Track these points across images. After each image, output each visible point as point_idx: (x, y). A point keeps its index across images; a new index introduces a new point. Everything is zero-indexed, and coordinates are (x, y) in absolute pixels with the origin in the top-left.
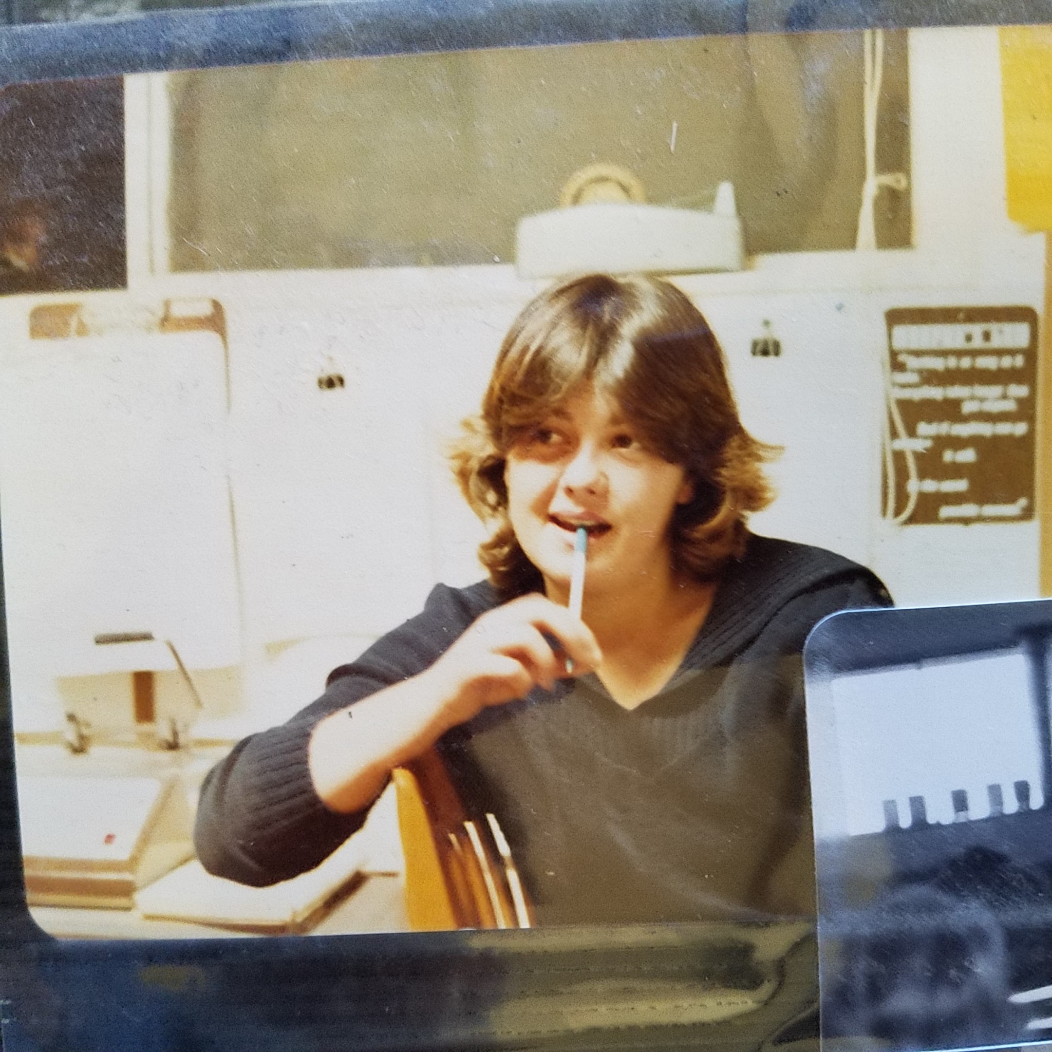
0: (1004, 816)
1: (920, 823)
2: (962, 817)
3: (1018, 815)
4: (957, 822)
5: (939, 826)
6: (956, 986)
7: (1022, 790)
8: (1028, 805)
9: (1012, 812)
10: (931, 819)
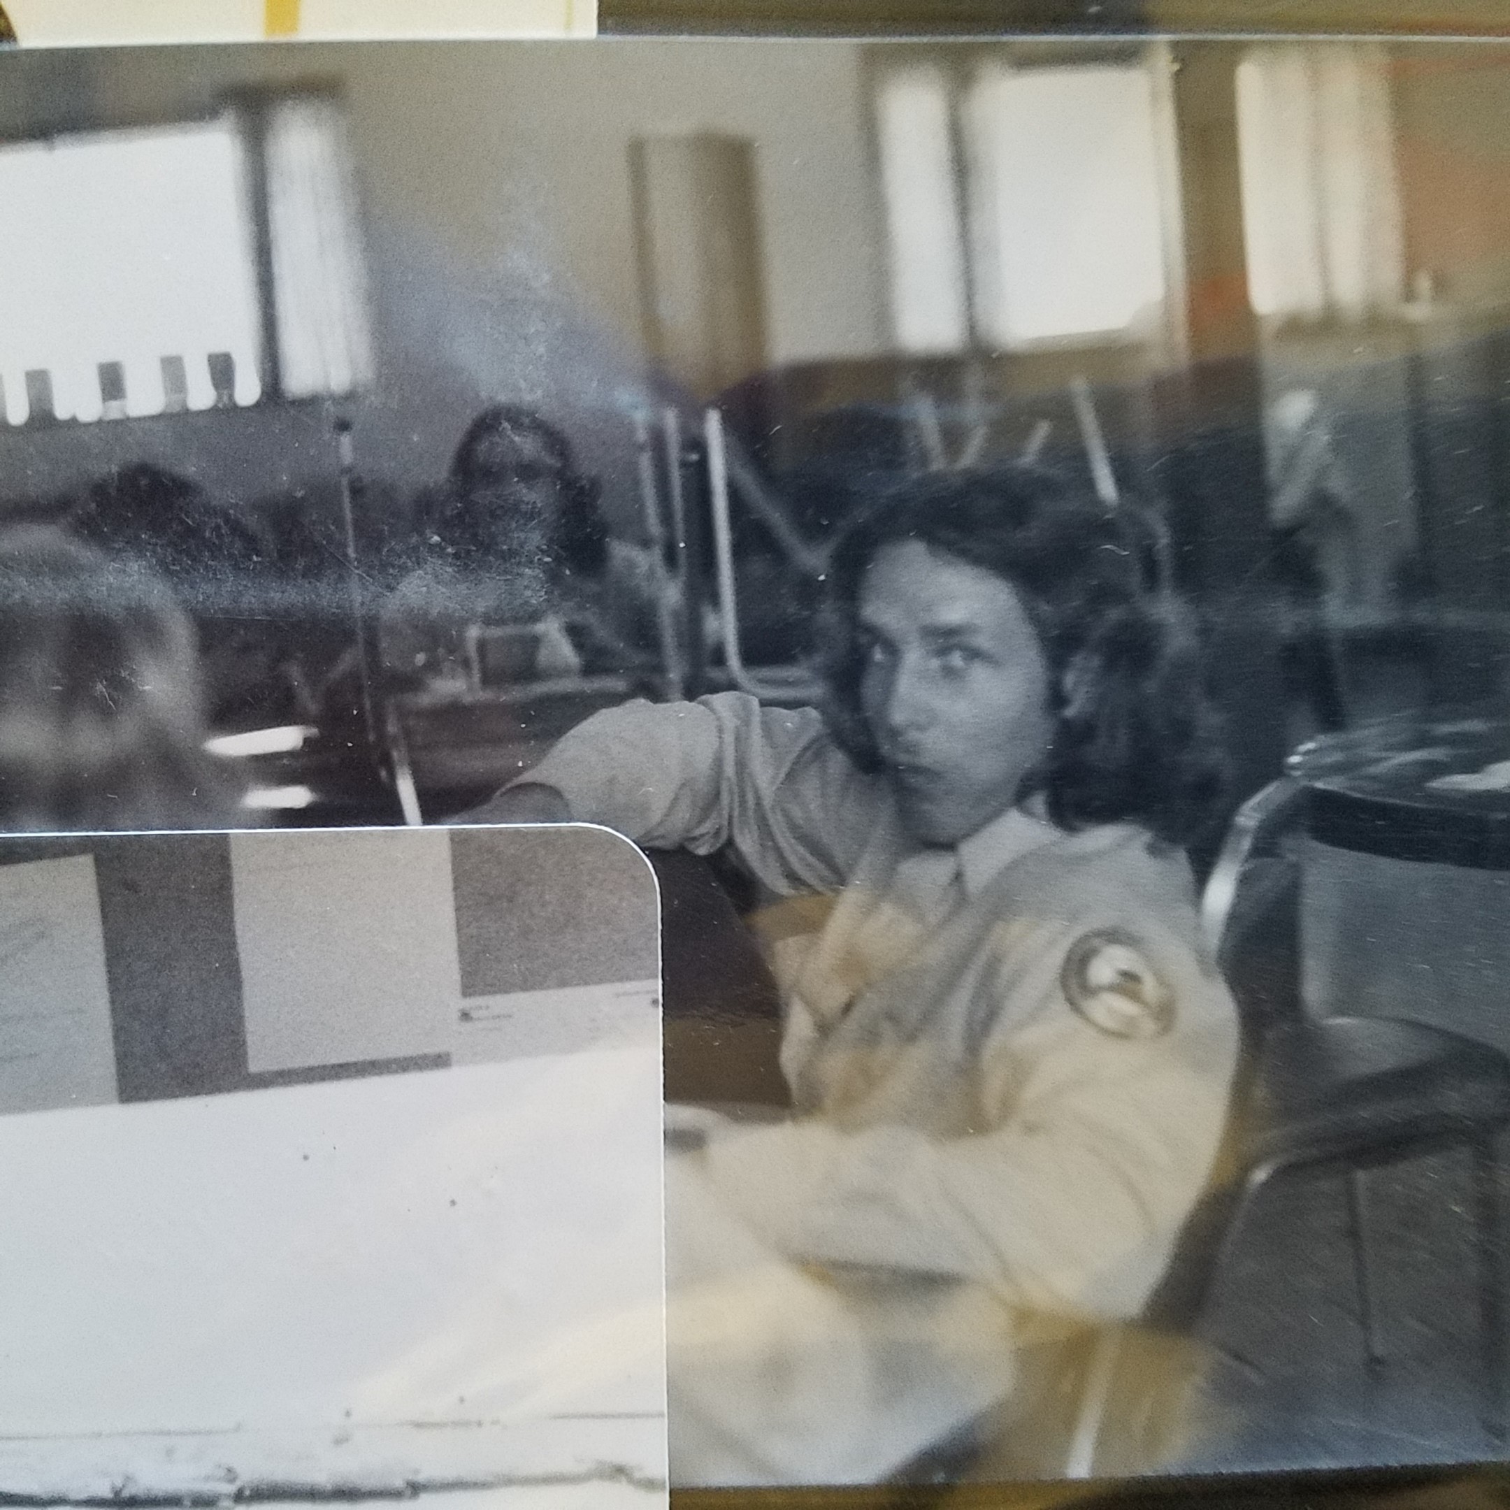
0: (186, 412)
1: (42, 419)
2: (115, 411)
3: (214, 410)
4: (107, 419)
5: (73, 423)
6: (106, 713)
7: (222, 369)
8: (231, 397)
9: (203, 408)
10: (62, 411)
